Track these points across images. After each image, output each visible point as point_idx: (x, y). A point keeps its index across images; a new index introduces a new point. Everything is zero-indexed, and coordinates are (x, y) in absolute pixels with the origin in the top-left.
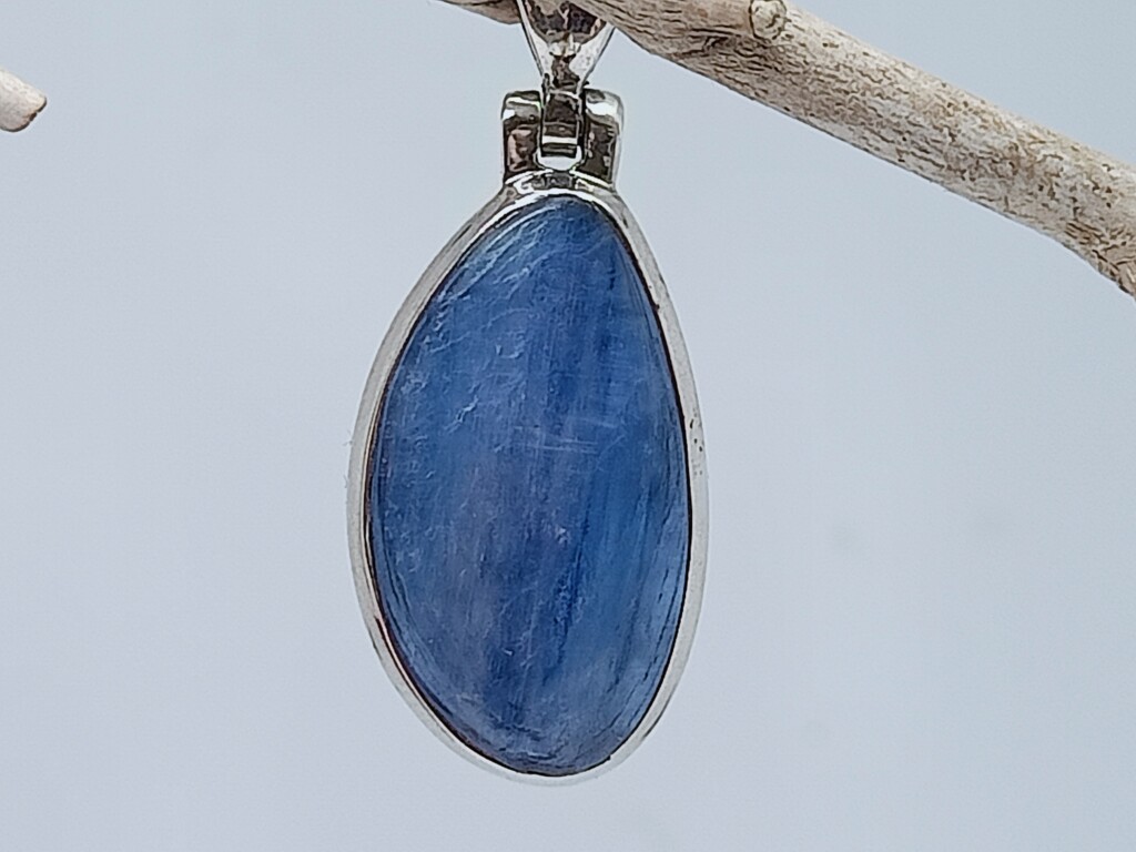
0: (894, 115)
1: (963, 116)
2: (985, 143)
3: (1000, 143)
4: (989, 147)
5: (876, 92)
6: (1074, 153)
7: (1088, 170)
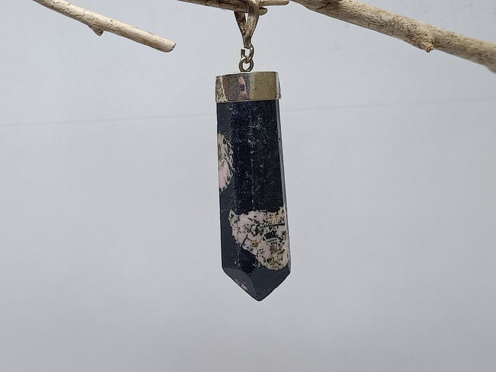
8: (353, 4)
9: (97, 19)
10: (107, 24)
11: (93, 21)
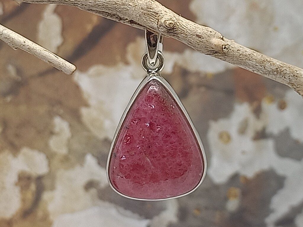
0: (252, 64)
1: (266, 63)
2: (271, 68)
3: (274, 68)
4: (272, 69)
5: (249, 59)
6: (289, 68)
7: (292, 72)
8: (241, 53)
9: (13, 38)
10: (20, 44)
11: (9, 40)
